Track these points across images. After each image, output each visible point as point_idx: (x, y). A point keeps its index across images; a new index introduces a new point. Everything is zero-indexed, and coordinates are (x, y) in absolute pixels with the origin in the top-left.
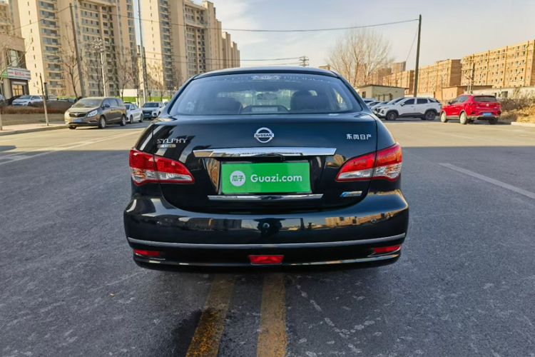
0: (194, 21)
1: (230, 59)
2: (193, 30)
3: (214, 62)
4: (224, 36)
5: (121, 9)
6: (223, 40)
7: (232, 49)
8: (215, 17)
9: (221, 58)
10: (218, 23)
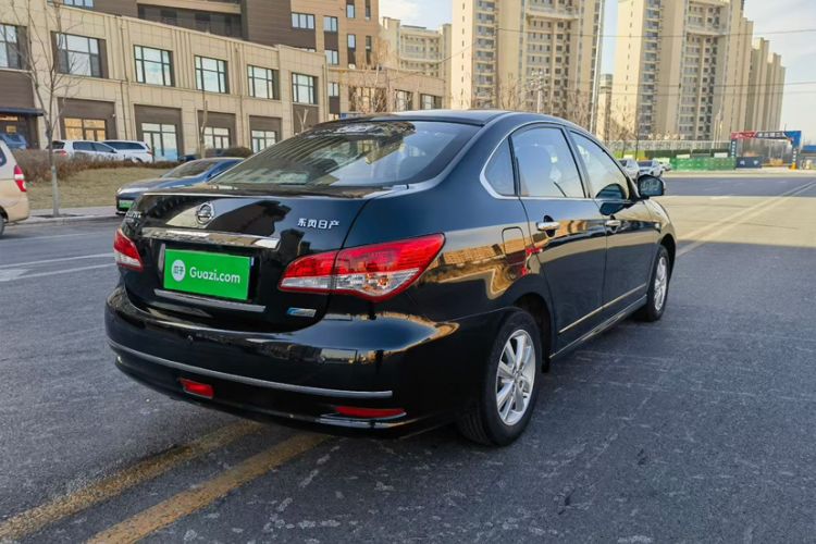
0: (703, 25)
1: (764, 82)
2: (699, 40)
3: (729, 90)
4: (756, 44)
5: (585, 23)
6: (754, 52)
7: (769, 65)
8: (741, 14)
9: (746, 82)
10: (748, 25)
